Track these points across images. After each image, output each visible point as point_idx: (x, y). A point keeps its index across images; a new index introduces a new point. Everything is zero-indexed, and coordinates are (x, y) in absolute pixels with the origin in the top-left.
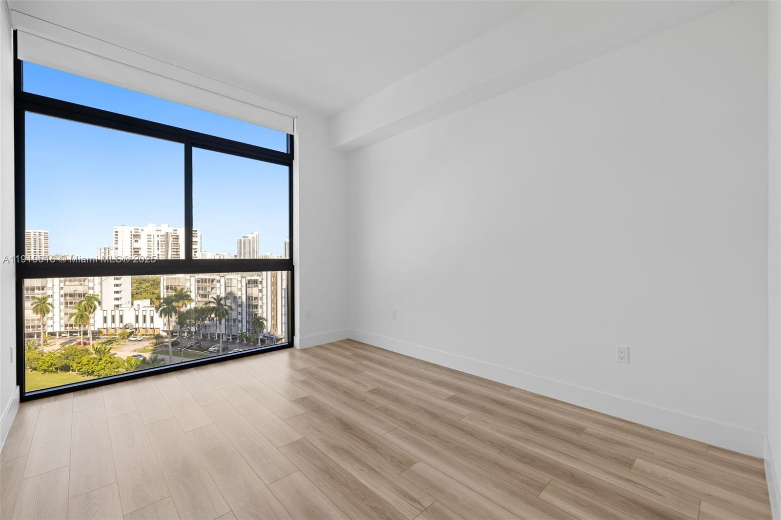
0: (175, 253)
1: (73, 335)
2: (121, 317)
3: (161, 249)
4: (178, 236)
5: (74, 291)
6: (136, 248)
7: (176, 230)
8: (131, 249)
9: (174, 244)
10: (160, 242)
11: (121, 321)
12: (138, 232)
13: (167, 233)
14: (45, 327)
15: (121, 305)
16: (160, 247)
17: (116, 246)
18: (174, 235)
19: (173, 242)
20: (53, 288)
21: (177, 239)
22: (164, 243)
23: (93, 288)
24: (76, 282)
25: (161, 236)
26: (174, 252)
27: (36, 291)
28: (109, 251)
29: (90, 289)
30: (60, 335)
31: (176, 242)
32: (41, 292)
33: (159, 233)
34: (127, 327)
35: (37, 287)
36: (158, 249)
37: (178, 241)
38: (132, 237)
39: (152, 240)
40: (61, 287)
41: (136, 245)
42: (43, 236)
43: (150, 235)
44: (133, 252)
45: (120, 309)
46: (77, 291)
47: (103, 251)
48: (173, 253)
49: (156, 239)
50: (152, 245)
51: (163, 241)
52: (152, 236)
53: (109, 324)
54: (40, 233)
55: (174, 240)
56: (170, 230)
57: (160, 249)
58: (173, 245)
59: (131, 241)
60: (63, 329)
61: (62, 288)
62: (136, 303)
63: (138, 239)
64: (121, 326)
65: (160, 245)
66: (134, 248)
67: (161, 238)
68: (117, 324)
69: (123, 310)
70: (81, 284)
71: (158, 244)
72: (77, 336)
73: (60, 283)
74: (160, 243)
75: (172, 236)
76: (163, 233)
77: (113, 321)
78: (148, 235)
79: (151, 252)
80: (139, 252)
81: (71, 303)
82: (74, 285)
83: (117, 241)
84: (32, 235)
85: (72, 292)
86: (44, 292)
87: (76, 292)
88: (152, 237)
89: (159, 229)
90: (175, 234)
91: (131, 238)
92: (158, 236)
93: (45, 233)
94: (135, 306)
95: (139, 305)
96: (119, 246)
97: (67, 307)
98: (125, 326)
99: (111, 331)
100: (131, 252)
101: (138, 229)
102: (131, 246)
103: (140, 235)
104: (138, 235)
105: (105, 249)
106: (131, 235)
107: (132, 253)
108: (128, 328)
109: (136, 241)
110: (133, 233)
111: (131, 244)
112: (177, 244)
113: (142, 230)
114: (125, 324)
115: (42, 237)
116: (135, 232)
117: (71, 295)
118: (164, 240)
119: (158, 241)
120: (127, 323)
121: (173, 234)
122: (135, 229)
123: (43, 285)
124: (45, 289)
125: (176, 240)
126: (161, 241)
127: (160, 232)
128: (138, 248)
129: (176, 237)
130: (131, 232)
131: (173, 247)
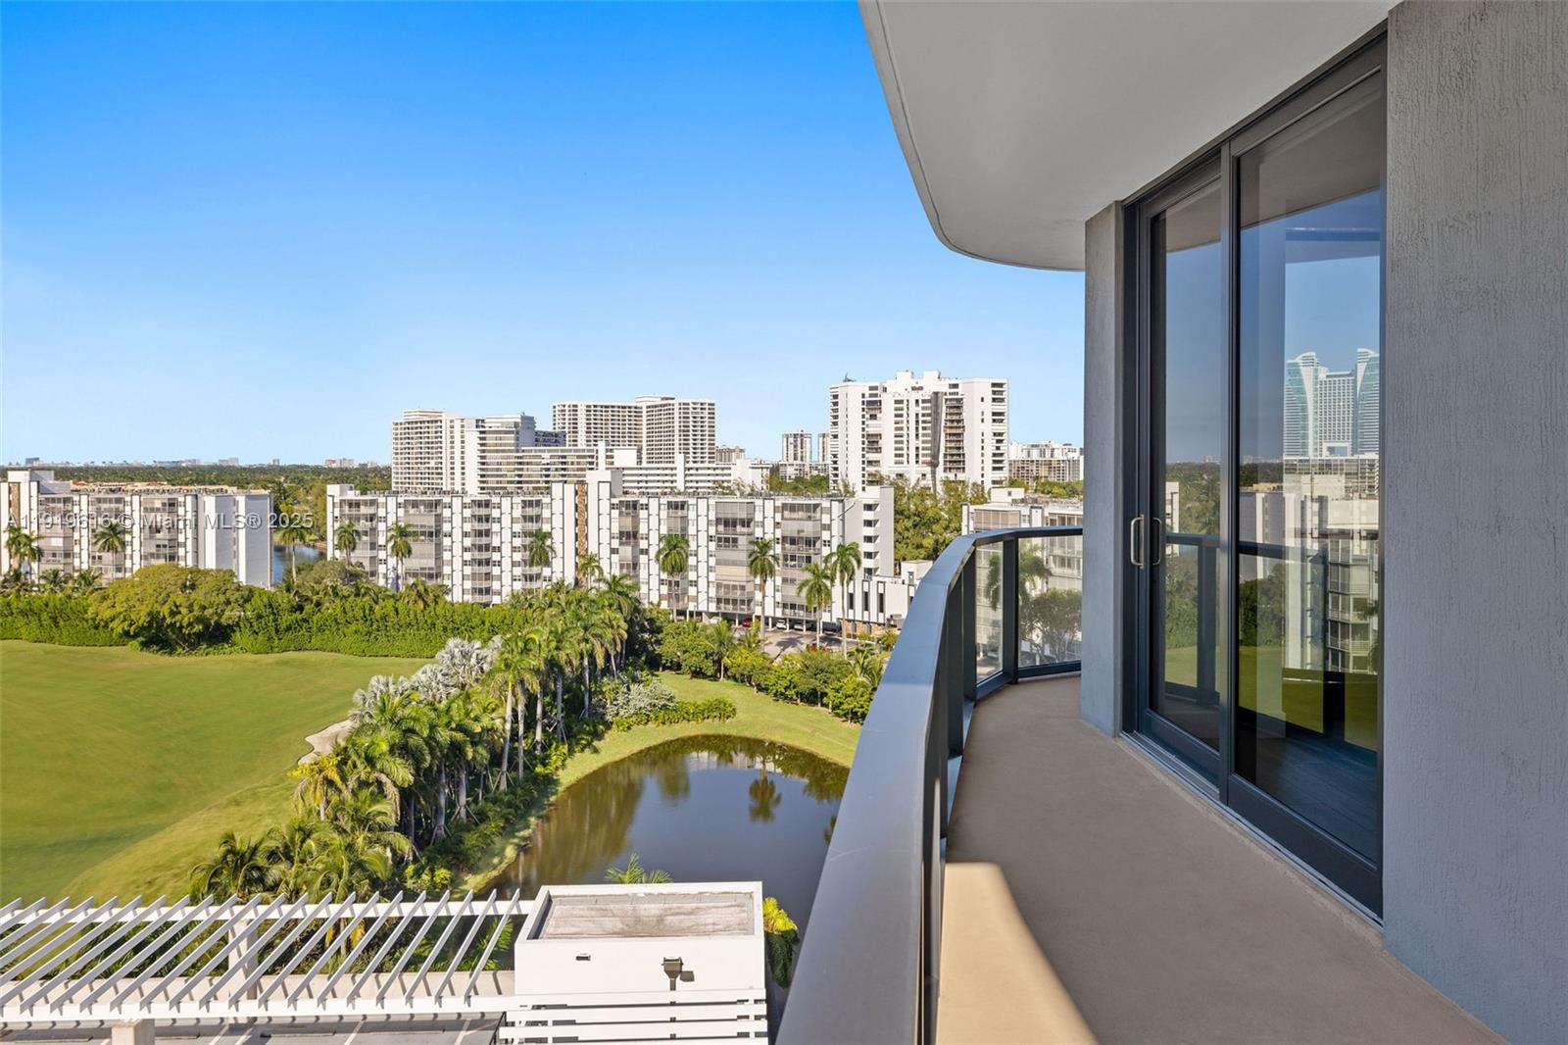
0: (953, 445)
1: (796, 627)
2: (881, 597)
3: (923, 435)
4: (960, 400)
5: (799, 532)
6: (872, 435)
7: (956, 386)
8: (863, 436)
9: (952, 421)
10: (920, 415)
11: (881, 609)
12: (876, 395)
13: (936, 394)
14: (752, 604)
15: (876, 569)
16: (921, 431)
17: (834, 431)
18: (951, 400)
19: (949, 418)
20: (763, 522)
21: (958, 407)
22: (929, 419)
23: (828, 527)
24: (800, 513)
25: (924, 401)
26: (951, 441)
27: (739, 528)
28: (802, 440)
29: (825, 530)
30: (774, 625)
31: (955, 418)
32: (745, 530)
33: (919, 396)
34: (892, 623)
35: (740, 519)
36: (917, 435)
37: (961, 414)
38: (865, 407)
39: (904, 413)
40: (777, 521)
41: (873, 427)
42: (707, 411)
43: (901, 402)
44: (866, 442)
45: (875, 579)
46: (803, 531)
47: (791, 440)
48: (949, 445)
49: (913, 409)
50: (904, 425)
51: (929, 415)
52: (905, 402)
53: (858, 613)
54: (702, 404)
55: (952, 411)
56: (943, 387)
57: (920, 435)
58: (949, 424)
59: (863, 416)
60: (779, 613)
61: (778, 523)
62: (906, 567)
63: (876, 412)
64: (881, 621)
65: (921, 425)
66: (868, 435)
67: (923, 408)
68: (873, 614)
69: (884, 583)
70: (810, 517)
71: (917, 422)
72: (802, 630)
73: (775, 512)
74: (921, 419)
75: (946, 400)
76: (926, 394)
77: (866, 607)
78: (896, 402)
79: (902, 442)
80: (877, 442)
81: (793, 558)
82: (798, 519)
83: (836, 417)
84: (691, 410)
85: (795, 535)
86: (750, 530)
87: (802, 535)
88: (904, 405)
89: (917, 386)
90: (953, 397)
91: (863, 410)
92: (917, 401)
93: (709, 404)
94: (905, 576)
95: (911, 574)
96: (840, 430)
97: (787, 565)
98: (888, 620)
99: (862, 629)
100: (863, 443)
101: (876, 388)
102: (863, 429)
103: (880, 401)
104: (876, 402)
105: (795, 436)
106: (863, 403)
107: (865, 446)
108: (895, 626)
109: (873, 417)
110: (867, 399)
111: (863, 423)
112: (959, 421)
113: (885, 390)
114: (888, 616)
115: (706, 413)
116: (871, 395)
117: (793, 541)
118: (929, 412)
119: (917, 415)
120: (891, 613)
121: (948, 397)
122: (871, 388)
123: (749, 517)
124: (752, 524)
125: (956, 411)
126: (923, 415)
127: (920, 392)
128: (876, 435)
129: (954, 403)
130: (863, 396)
131: (948, 431)
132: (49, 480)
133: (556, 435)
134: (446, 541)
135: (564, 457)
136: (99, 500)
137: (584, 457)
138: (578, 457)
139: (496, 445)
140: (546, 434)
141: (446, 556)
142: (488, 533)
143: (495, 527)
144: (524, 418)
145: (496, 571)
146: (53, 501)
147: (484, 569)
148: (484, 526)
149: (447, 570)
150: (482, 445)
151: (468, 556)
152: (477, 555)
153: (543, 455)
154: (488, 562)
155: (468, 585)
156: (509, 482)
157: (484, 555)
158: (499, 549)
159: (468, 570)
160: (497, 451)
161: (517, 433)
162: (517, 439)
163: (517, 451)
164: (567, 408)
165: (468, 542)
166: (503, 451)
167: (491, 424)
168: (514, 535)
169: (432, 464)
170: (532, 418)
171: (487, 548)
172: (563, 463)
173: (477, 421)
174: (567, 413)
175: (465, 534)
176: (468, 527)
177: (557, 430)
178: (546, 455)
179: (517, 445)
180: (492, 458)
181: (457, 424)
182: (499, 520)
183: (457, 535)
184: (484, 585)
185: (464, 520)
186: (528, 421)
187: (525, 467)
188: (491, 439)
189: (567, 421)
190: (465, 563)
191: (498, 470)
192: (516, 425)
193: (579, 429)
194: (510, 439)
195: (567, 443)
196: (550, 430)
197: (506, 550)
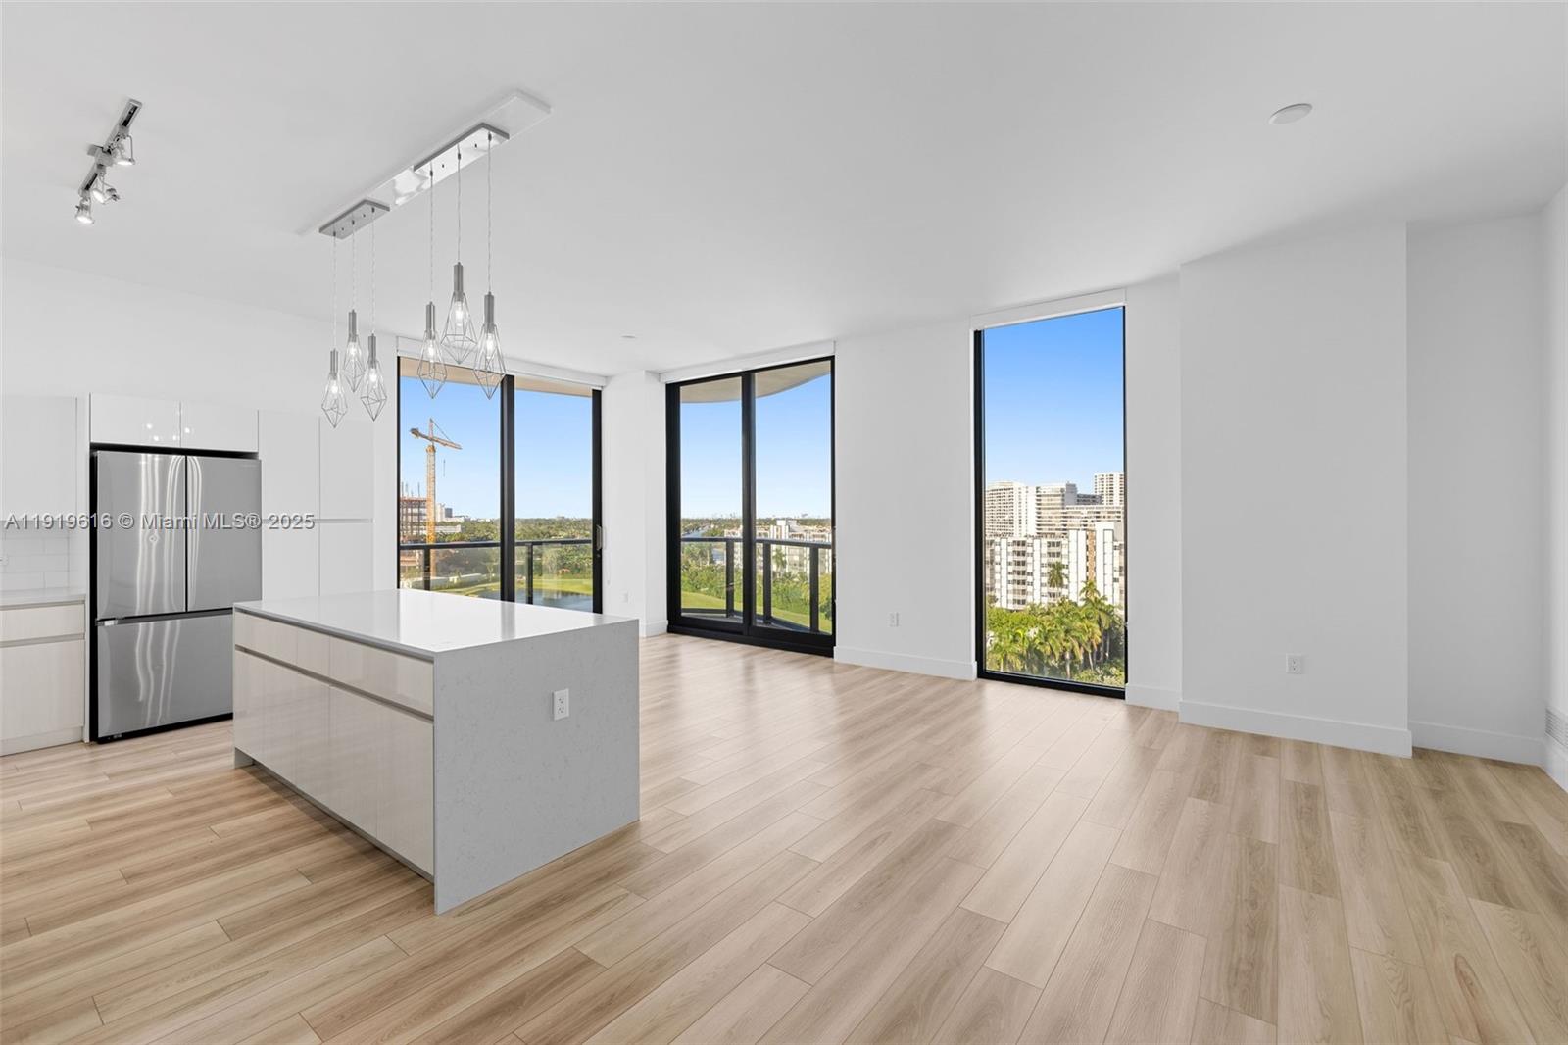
132: (794, 525)
133: (1094, 497)
134: (997, 567)
135: (1098, 512)
136: (814, 536)
137: (1113, 512)
138: (1109, 512)
139: (1048, 504)
140: (1085, 496)
141: (997, 577)
142: (1024, 563)
143: (1029, 559)
144: (1068, 485)
145: (1029, 589)
146: (795, 536)
147: (1021, 587)
148: (1021, 558)
149: (997, 586)
150: (1038, 504)
151: (1011, 578)
152: (1017, 578)
153: (1082, 511)
154: (1024, 583)
155: (1011, 597)
156: (1057, 530)
157: (1021, 578)
158: (1031, 574)
159: (1011, 587)
160: (1049, 509)
161: (1063, 496)
162: (1063, 500)
163: (1063, 508)
164: (1105, 477)
165: (1011, 568)
166: (1053, 508)
167: (1046, 489)
168: (1042, 565)
169: (1007, 517)
170: (1074, 486)
171: (1024, 573)
172: (1097, 517)
173: (1037, 488)
174: (1105, 481)
175: (1009, 563)
176: (1011, 559)
177: (1098, 494)
178: (1085, 511)
179: (1063, 504)
180: (1045, 513)
181: (1024, 491)
182: (1032, 555)
183: (1004, 563)
184: (1021, 597)
185: (1008, 554)
186: (1072, 488)
187: (1069, 519)
188: (1044, 500)
189: (1105, 487)
190: (1009, 582)
191: (1049, 521)
192: (1062, 490)
193: (1115, 493)
194: (1058, 500)
195: (1105, 502)
196: (1093, 494)
197: (1037, 575)
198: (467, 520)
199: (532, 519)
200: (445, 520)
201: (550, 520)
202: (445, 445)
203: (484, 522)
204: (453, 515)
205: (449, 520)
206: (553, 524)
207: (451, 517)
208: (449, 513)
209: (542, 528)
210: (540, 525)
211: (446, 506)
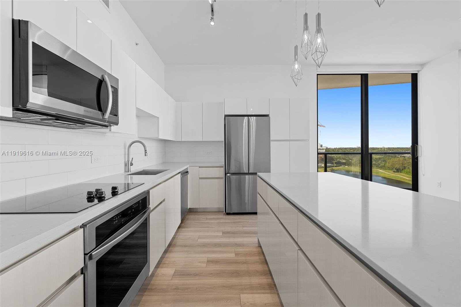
198: (327, 148)
199: (348, 148)
200: (320, 148)
201: (354, 148)
202: (320, 126)
203: (332, 149)
204: (323, 146)
205: (322, 148)
206: (356, 149)
207: (322, 147)
208: (321, 146)
209: (351, 151)
210: (351, 150)
211: (321, 144)
